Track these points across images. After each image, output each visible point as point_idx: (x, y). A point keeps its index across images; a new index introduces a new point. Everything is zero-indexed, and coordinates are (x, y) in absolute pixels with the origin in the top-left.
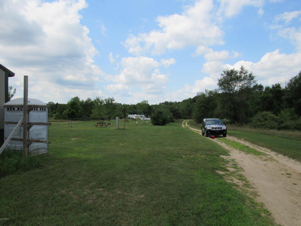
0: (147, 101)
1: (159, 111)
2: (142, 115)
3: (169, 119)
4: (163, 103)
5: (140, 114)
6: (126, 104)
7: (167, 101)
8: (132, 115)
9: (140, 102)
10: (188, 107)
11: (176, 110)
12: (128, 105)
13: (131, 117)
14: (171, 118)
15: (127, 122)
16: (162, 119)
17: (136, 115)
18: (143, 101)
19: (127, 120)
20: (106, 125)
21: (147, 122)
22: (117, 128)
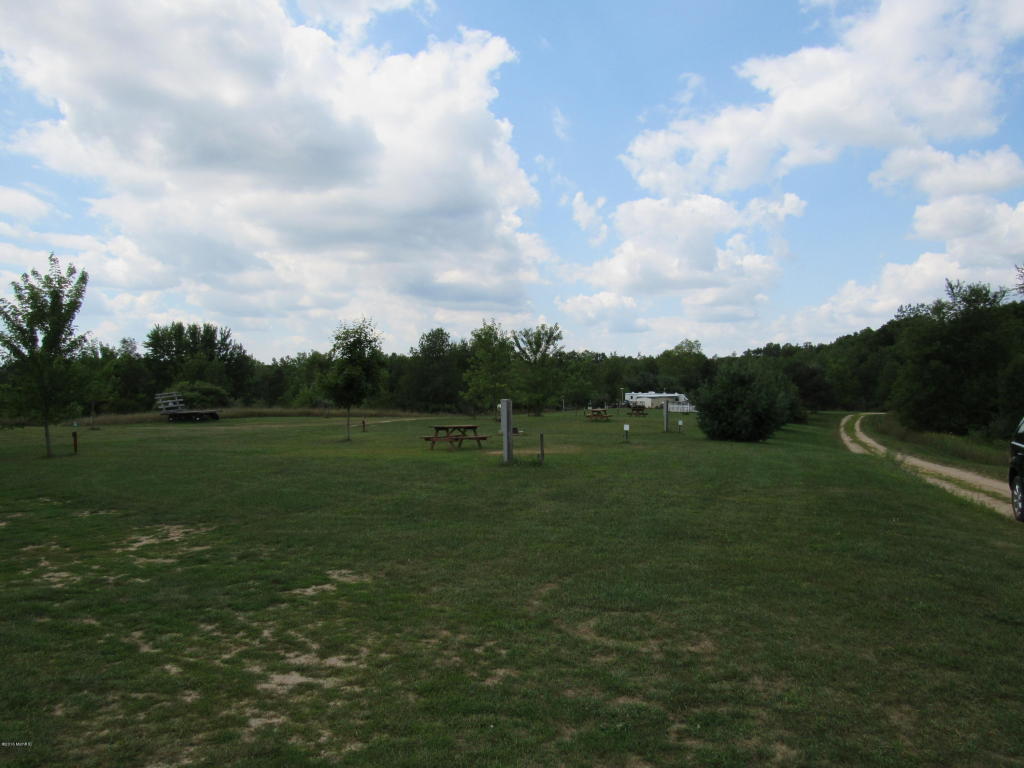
0: (697, 342)
1: (735, 374)
2: (676, 394)
3: (788, 412)
4: (758, 351)
5: (668, 392)
6: (619, 355)
7: (775, 343)
8: (640, 394)
9: (671, 347)
10: (861, 362)
11: (813, 373)
12: (630, 358)
13: (634, 400)
14: (793, 406)
15: (600, 421)
16: (748, 411)
17: (652, 394)
18: (682, 343)
19: (603, 413)
20: (479, 439)
21: (680, 423)
22: (506, 459)
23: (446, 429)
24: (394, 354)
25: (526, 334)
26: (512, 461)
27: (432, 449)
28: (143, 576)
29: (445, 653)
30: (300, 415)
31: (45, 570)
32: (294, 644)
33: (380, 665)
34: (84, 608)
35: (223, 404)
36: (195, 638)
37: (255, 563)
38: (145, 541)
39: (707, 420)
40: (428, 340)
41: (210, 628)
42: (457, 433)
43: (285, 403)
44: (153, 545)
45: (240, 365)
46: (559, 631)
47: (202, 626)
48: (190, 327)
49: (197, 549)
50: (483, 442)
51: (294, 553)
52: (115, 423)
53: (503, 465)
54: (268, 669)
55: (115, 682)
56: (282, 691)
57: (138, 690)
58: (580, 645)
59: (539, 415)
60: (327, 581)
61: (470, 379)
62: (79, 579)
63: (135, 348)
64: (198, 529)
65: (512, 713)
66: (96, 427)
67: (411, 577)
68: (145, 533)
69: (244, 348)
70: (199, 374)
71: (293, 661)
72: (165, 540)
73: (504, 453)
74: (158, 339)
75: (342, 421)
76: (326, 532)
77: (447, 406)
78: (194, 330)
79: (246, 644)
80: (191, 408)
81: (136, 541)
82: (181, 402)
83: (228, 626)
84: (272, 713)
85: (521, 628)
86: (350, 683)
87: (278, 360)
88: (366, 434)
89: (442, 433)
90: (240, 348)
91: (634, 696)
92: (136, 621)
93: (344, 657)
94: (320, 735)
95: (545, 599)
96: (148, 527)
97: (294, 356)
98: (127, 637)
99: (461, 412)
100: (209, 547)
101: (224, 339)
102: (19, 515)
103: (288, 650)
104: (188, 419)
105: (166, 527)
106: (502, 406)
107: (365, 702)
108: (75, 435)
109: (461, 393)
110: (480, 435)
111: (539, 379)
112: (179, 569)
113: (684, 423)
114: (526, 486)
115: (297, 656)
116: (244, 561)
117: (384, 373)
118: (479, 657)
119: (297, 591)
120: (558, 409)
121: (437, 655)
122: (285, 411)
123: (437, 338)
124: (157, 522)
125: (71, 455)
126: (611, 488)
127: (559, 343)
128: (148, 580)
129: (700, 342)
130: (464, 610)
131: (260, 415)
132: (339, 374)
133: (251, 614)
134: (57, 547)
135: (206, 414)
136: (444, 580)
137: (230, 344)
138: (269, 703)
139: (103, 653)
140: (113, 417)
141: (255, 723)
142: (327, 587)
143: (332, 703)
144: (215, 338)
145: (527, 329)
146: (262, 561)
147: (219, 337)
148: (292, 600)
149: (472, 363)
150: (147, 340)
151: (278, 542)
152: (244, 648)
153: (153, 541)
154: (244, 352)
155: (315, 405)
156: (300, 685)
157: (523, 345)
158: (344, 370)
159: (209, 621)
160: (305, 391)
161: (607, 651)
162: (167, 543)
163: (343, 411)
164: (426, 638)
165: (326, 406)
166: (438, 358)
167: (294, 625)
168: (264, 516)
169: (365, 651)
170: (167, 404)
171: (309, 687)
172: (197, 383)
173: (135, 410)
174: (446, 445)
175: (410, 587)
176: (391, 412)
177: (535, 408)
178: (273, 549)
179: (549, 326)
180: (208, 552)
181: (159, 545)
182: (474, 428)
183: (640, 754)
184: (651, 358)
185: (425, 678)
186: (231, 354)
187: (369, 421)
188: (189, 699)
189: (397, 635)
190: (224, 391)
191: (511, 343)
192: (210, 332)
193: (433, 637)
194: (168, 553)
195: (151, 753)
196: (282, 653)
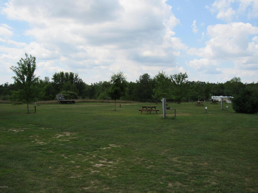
0: (239, 78)
1: (246, 91)
2: (230, 97)
8: (217, 97)
12: (214, 84)
13: (214, 99)
15: (200, 106)
16: (250, 103)
17: (221, 97)
18: (234, 78)
19: (201, 103)
20: (157, 111)
21: (227, 107)
22: (164, 117)
23: (146, 107)
24: (131, 82)
25: (175, 76)
26: (166, 117)
27: (141, 113)
28: (62, 143)
29: (137, 162)
30: (100, 102)
31: (37, 141)
32: (101, 159)
33: (122, 163)
34: (50, 149)
35: (76, 98)
36: (77, 156)
37: (90, 142)
38: (60, 136)
39: (235, 106)
40: (143, 77)
41: (80, 155)
42: (149, 109)
43: (95, 98)
44: (63, 137)
45: (81, 85)
46: (167, 159)
47: (78, 154)
48: (65, 73)
49: (74, 138)
50: (158, 112)
51: (100, 140)
52: (44, 104)
53: (162, 119)
54: (95, 163)
55: (61, 163)
56: (98, 167)
57: (66, 165)
58: (172, 162)
59: (179, 103)
60: (109, 146)
61: (155, 91)
62: (46, 143)
63: (49, 80)
64: (74, 133)
65: (151, 173)
66: (39, 105)
67: (131, 146)
68: (60, 134)
69: (82, 80)
70: (68, 88)
71: (101, 162)
72: (65, 136)
73: (163, 115)
74: (56, 77)
75: (113, 104)
76: (108, 135)
77: (148, 100)
78: (67, 74)
79: (89, 158)
80: (66, 99)
81: (58, 136)
82: (63, 97)
83: (84, 155)
84: (96, 170)
85: (158, 158)
86: (114, 166)
87: (93, 84)
88: (121, 108)
89: (145, 109)
90: (81, 80)
91: (182, 172)
92: (62, 152)
93: (113, 162)
94: (107, 174)
95: (166, 152)
96: (60, 132)
97: (98, 82)
98: (61, 155)
99: (153, 102)
100: (77, 138)
101: (76, 77)
102: (26, 128)
103: (99, 160)
104: (65, 103)
105: (65, 133)
106: (163, 100)
107: (117, 170)
108: (35, 107)
109: (152, 96)
110: (157, 109)
111: (179, 91)
112: (71, 142)
113: (228, 107)
114: (168, 125)
115: (102, 161)
116: (87, 141)
117: (127, 89)
118: (146, 163)
119: (101, 148)
120: (187, 101)
121: (135, 162)
122: (95, 101)
123: (146, 77)
124: (63, 131)
125: (34, 113)
126: (195, 126)
127: (186, 79)
128: (63, 144)
129: (240, 78)
130: (143, 154)
131: (87, 102)
132: (113, 89)
133: (90, 152)
134: (38, 136)
135: (71, 101)
136: (139, 147)
137: (78, 79)
138: (95, 169)
139: (57, 158)
140: (43, 102)
141: (93, 172)
142: (109, 148)
143: (110, 169)
144: (74, 77)
145: (175, 74)
146: (91, 141)
147: (75, 77)
148: (100, 150)
149: (156, 86)
150: (53, 77)
151: (96, 137)
152: (89, 159)
153: (62, 136)
154: (82, 81)
155: (105, 99)
156: (103, 166)
157: (174, 80)
158: (114, 88)
159: (80, 153)
160: (102, 94)
161: (178, 163)
162: (66, 136)
163: (114, 101)
164: (133, 159)
165: (108, 99)
166: (145, 84)
167: (101, 155)
168: (91, 131)
169: (118, 161)
170: (59, 98)
171: (104, 166)
172: (68, 91)
173: (49, 100)
174: (146, 112)
175: (130, 148)
176: (130, 102)
177: (178, 101)
178: (94, 139)
179: (183, 73)
180: (77, 139)
181: (64, 137)
182: (155, 107)
183: (179, 181)
184: (222, 84)
185: (132, 166)
186: (78, 82)
187: (122, 104)
188: (78, 167)
189: (126, 158)
190: (76, 94)
191: (170, 79)
192: (72, 75)
193: (135, 159)
194: (67, 139)
195: (72, 175)
196: (98, 160)
